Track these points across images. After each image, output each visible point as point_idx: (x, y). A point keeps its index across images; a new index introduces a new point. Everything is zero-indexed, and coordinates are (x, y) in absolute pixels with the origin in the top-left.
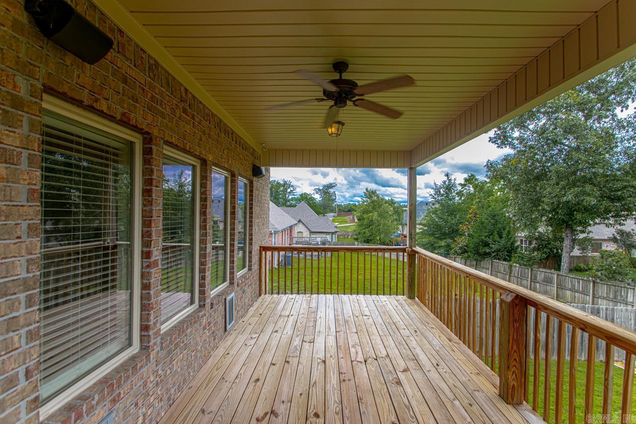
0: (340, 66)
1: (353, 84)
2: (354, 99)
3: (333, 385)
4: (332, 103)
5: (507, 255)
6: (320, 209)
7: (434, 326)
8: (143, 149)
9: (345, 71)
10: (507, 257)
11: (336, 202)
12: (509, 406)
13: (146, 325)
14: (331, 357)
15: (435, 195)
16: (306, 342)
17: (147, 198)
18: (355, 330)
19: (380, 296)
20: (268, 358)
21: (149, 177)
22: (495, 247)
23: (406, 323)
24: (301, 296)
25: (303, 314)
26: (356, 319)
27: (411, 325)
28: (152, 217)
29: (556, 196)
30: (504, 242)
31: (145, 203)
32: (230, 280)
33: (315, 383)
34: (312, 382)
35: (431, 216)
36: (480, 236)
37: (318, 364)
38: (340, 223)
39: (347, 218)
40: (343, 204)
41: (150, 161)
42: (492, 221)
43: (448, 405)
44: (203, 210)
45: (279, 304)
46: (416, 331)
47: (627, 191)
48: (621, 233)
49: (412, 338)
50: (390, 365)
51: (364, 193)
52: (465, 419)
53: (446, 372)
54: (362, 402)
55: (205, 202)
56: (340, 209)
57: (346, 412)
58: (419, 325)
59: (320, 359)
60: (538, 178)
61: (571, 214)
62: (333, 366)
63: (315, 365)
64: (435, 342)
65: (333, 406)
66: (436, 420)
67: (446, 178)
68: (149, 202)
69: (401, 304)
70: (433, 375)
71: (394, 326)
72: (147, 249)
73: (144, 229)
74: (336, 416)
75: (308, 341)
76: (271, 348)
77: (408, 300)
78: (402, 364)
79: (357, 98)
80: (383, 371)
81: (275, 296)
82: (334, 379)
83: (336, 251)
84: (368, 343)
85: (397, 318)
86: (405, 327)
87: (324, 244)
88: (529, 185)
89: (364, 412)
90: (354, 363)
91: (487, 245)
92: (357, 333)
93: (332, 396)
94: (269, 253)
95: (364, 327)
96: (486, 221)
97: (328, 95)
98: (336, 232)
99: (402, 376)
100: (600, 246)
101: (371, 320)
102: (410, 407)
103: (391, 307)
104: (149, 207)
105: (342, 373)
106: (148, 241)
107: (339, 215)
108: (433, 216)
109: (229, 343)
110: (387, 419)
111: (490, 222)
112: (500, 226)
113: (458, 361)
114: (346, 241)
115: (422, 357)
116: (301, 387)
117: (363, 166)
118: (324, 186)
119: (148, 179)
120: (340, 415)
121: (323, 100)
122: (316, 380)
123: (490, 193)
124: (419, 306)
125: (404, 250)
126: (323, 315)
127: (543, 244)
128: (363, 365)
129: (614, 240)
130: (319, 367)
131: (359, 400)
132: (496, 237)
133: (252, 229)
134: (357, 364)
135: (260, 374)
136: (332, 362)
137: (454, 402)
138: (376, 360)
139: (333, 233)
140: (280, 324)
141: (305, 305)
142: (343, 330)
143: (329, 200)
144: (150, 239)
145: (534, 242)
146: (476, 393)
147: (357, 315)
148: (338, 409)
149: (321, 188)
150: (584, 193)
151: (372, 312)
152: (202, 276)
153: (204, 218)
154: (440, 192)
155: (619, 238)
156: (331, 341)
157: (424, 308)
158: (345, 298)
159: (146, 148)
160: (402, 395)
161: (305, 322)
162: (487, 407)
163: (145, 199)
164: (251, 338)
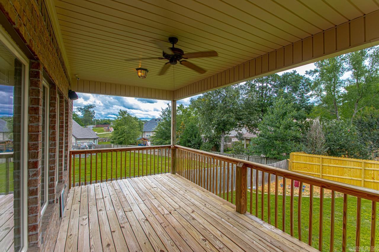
0: (173, 40)
1: (181, 51)
2: (181, 60)
3: (161, 231)
4: (168, 61)
5: (198, 146)
6: (82, 122)
7: (193, 186)
8: (29, 72)
9: (175, 44)
10: (198, 147)
11: (94, 117)
12: (242, 215)
13: (33, 225)
14: (149, 216)
15: (163, 115)
16: (127, 212)
17: (33, 115)
18: (154, 198)
19: (156, 175)
20: (106, 228)
21: (36, 97)
22: (193, 143)
23: (179, 187)
24: (104, 183)
25: (113, 195)
26: (150, 191)
27: (181, 188)
28: (39, 132)
29: (220, 117)
30: (197, 140)
31: (31, 119)
32: (59, 179)
33: (149, 234)
34: (147, 234)
35: (161, 127)
36: (186, 137)
37: (144, 222)
38: (99, 132)
39: (104, 128)
40: (100, 119)
41: (37, 83)
42: (192, 129)
43: (220, 222)
44: (52, 125)
45: (90, 191)
46: (186, 191)
47: (244, 116)
48: (239, 134)
49: (186, 195)
50: (184, 211)
51: (119, 112)
52: (231, 226)
53: (211, 207)
54: (182, 235)
55: (53, 118)
56: (98, 123)
57: (177, 243)
58: (185, 187)
59: (143, 219)
60: (212, 108)
61: (225, 125)
62: (154, 221)
63: (142, 223)
64: (198, 194)
65: (168, 243)
66: (219, 231)
67: (168, 106)
68: (35, 118)
69: (170, 178)
70: (206, 210)
71: (173, 190)
72: (34, 160)
73: (30, 142)
74: (173, 248)
75: (128, 211)
76: (104, 222)
77: (173, 175)
78: (189, 210)
79: (183, 59)
80: (182, 215)
81: (83, 186)
82: (159, 229)
83: (129, 150)
84: (165, 203)
85: (173, 186)
86: (180, 190)
87: (90, 147)
88: (208, 112)
89: (186, 240)
90: (164, 216)
91: (189, 142)
92: (156, 198)
93: (165, 238)
94: (77, 156)
95: (158, 194)
96: (189, 129)
97: (166, 56)
98: (97, 138)
99: (193, 215)
100: (231, 139)
101: (159, 189)
102: (205, 229)
103: (166, 181)
104: (36, 123)
105: (161, 223)
106: (35, 152)
107: (97, 127)
108: (162, 127)
109: (66, 227)
110: (199, 239)
111: (191, 130)
112: (195, 132)
113: (212, 200)
114: (105, 144)
115: (196, 203)
116: (142, 239)
117: (115, 94)
118: (85, 106)
119: (35, 99)
120: (175, 246)
121: (162, 58)
122: (149, 232)
123: (189, 115)
124: (180, 177)
125: (170, 147)
126: (128, 193)
127: (211, 140)
128: (170, 214)
129: (237, 137)
130: (146, 224)
131: (180, 234)
132: (194, 138)
133: (67, 139)
134: (167, 216)
135: (108, 241)
136: (151, 219)
137: (222, 220)
138: (175, 210)
139: (95, 139)
140: (100, 204)
141: (111, 188)
142: (146, 199)
143: (89, 116)
144: (37, 151)
145: (208, 139)
146: (227, 213)
147: (149, 188)
148: (171, 243)
149: (83, 108)
150: (230, 116)
151: (157, 185)
152: (51, 178)
153: (53, 132)
154: (165, 113)
155: (238, 136)
156: (143, 207)
157: (183, 177)
158: (136, 179)
159: (32, 72)
160: (199, 225)
161: (118, 199)
162: (235, 218)
163: (31, 116)
164: (83, 219)
